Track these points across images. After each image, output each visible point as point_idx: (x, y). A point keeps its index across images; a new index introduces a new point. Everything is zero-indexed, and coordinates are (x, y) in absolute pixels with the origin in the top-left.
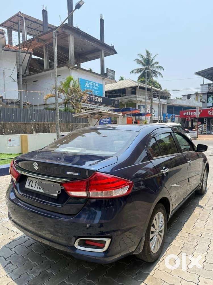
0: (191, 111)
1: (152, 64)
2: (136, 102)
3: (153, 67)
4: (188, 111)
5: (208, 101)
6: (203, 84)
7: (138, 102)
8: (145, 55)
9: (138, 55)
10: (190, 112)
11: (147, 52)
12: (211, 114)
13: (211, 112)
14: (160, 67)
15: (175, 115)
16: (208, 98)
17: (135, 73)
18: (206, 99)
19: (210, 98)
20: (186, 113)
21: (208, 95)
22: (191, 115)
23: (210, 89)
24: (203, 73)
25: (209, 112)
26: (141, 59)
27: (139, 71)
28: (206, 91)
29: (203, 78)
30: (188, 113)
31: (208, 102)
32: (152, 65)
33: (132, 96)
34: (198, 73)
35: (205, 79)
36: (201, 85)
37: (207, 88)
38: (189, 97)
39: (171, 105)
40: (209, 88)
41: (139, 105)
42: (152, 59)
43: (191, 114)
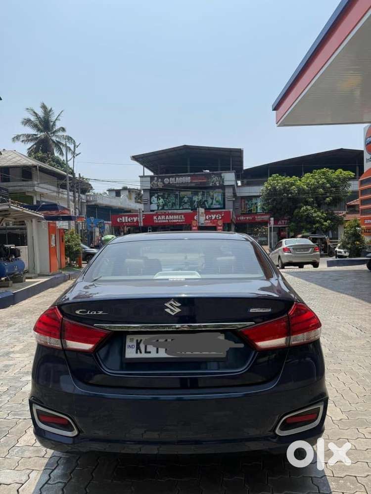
0: (129, 216)
1: (54, 129)
2: (32, 195)
3: (57, 136)
4: (125, 216)
5: (152, 201)
6: (142, 175)
7: (37, 195)
8: (40, 113)
9: (28, 109)
10: (126, 218)
11: (44, 107)
12: (157, 221)
13: (157, 218)
14: (69, 139)
15: (105, 222)
16: (151, 197)
17: (23, 141)
18: (149, 199)
19: (154, 197)
20: (121, 219)
21: (150, 193)
22: (129, 222)
23: (154, 183)
24: (142, 158)
25: (155, 218)
26: (33, 118)
27: (29, 138)
28: (148, 186)
29: (142, 167)
30: (125, 219)
31: (151, 203)
32: (54, 133)
33: (24, 183)
34: (136, 158)
35: (145, 168)
36: (140, 177)
37: (149, 183)
38: (118, 193)
39: (93, 203)
40: (152, 183)
41: (39, 200)
42: (54, 122)
43: (129, 220)
